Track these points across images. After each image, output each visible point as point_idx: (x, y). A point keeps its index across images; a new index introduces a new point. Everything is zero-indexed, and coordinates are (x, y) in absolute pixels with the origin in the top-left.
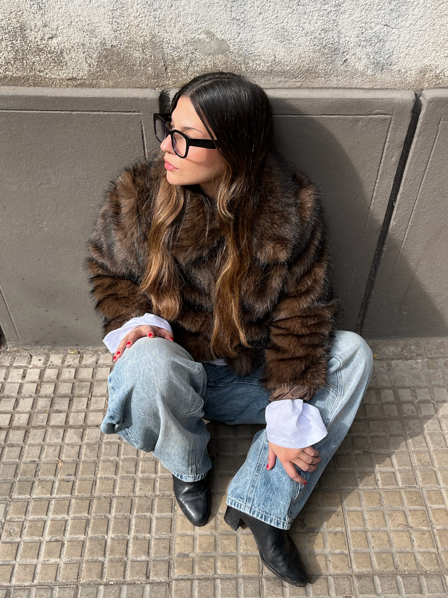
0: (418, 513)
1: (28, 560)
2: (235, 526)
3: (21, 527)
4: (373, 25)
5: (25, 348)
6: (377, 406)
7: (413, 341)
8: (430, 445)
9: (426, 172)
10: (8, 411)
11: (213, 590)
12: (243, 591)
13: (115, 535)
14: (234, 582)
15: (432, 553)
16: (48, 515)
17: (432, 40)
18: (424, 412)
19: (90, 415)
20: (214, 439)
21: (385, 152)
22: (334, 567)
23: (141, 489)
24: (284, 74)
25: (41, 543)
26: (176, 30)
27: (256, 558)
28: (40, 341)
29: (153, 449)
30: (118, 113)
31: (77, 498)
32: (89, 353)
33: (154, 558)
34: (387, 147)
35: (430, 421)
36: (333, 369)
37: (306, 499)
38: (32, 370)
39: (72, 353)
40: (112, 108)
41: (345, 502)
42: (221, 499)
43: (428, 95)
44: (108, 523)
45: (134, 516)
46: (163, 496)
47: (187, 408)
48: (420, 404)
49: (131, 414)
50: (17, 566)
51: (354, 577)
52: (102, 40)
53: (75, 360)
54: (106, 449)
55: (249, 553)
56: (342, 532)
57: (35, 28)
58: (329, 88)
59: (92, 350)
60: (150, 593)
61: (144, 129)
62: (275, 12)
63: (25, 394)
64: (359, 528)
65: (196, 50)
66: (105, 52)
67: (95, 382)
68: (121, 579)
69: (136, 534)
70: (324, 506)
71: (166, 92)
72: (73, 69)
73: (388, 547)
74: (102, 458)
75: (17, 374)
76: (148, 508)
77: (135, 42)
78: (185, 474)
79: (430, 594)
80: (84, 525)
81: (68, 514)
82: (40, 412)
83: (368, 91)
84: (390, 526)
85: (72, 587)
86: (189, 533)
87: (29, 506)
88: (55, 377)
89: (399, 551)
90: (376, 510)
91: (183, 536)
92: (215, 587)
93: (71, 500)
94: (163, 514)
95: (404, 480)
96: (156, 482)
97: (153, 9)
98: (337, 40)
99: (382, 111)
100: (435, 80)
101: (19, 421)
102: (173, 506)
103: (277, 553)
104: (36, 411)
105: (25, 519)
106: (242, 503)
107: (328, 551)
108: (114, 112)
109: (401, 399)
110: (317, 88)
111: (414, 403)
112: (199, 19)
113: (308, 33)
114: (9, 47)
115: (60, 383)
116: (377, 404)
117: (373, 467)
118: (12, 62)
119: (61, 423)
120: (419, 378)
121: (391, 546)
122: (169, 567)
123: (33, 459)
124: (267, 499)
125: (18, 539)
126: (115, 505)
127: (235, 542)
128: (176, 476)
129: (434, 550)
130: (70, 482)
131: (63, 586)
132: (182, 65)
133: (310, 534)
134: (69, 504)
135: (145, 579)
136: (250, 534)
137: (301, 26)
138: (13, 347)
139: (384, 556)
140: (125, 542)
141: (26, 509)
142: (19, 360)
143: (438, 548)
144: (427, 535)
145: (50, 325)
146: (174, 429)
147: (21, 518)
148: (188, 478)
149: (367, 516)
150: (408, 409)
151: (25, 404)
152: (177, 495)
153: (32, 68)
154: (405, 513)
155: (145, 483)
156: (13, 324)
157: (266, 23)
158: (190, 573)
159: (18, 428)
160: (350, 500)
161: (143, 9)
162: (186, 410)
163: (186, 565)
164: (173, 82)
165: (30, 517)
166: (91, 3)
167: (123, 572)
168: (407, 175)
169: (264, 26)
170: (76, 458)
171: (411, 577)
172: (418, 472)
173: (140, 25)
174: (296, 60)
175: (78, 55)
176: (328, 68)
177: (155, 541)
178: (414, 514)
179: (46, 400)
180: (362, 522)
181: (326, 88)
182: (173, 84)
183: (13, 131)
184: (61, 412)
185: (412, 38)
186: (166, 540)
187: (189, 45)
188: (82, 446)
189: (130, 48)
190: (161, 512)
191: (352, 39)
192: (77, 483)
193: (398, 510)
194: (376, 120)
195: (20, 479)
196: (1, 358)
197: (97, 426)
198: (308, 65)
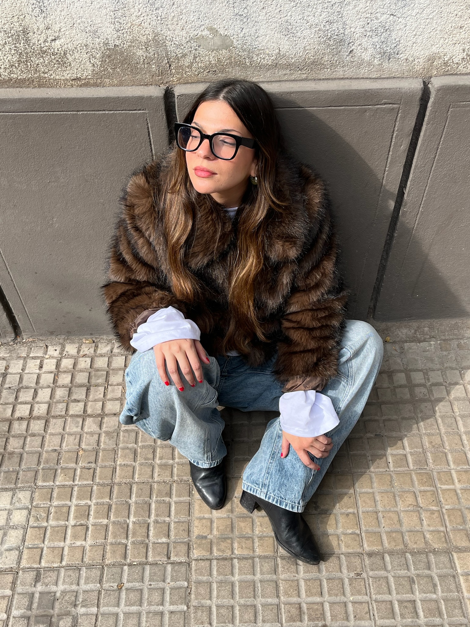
0: (428, 494)
1: (56, 543)
2: (251, 509)
3: (47, 512)
4: (379, 15)
5: (41, 338)
6: (389, 390)
7: (426, 322)
8: (441, 427)
9: (436, 159)
10: (27, 402)
11: (230, 569)
12: (259, 569)
13: (136, 519)
14: (250, 561)
15: (441, 531)
16: (72, 501)
17: (439, 28)
18: (436, 395)
19: (108, 404)
20: (229, 425)
21: (393, 140)
22: (345, 546)
23: (159, 475)
24: (289, 67)
25: (66, 527)
26: (179, 28)
27: (271, 539)
28: (55, 332)
29: (170, 438)
30: (123, 112)
31: (98, 484)
32: (103, 342)
33: (174, 540)
34: (396, 135)
35: (442, 404)
36: (344, 359)
37: (319, 483)
38: (48, 360)
39: (87, 342)
40: (118, 107)
41: (357, 485)
42: (236, 483)
43: (436, 83)
44: (129, 508)
45: (154, 501)
46: (181, 481)
47: (202, 399)
48: (433, 387)
49: (148, 406)
50: (45, 549)
51: (365, 555)
52: (104, 40)
53: (91, 349)
54: (124, 437)
55: (265, 534)
56: (354, 514)
57: (38, 31)
58: (335, 79)
59: (106, 339)
60: (171, 572)
61: (149, 126)
62: (279, 6)
63: (43, 385)
64: (371, 509)
65: (199, 47)
66: (108, 52)
67: (111, 371)
68: (144, 560)
69: (156, 518)
70: (337, 489)
71: (171, 89)
72: (77, 69)
73: (398, 527)
74: (121, 445)
75: (34, 364)
76: (166, 493)
77: (137, 40)
78: (201, 460)
79: (438, 570)
80: (106, 510)
81: (90, 500)
82: (59, 402)
83: (375, 80)
84: (401, 506)
85: (98, 568)
86: (207, 516)
87: (53, 493)
88: (71, 367)
89: (409, 530)
90: (387, 492)
91: (200, 519)
92: (232, 566)
93: (92, 487)
94: (182, 499)
95: (415, 463)
96: (173, 468)
97: (155, 8)
98: (342, 31)
99: (390, 101)
100: (444, 67)
101: (39, 411)
102: (191, 490)
103: (291, 534)
104: (55, 400)
105: (51, 505)
106: (258, 489)
107: (340, 532)
108: (119, 111)
109: (414, 382)
110: (323, 79)
111: (426, 385)
112: (201, 15)
113: (312, 25)
114: (13, 51)
115: (76, 373)
116: (389, 388)
117: (385, 450)
118: (17, 65)
119: (80, 412)
120: (432, 361)
121: (401, 525)
122: (189, 549)
123: (55, 448)
124: (281, 485)
125: (45, 524)
126: (135, 490)
127: (251, 524)
128: (192, 462)
129: (442, 529)
130: (91, 470)
131: (90, 567)
132: (187, 61)
133: (323, 516)
134: (91, 490)
135: (166, 559)
136: (265, 516)
137: (305, 19)
138: (29, 338)
139: (394, 535)
140: (146, 525)
141: (51, 495)
142: (35, 351)
143: (446, 527)
144: (436, 514)
145: (64, 316)
146: (189, 420)
147: (47, 504)
148: (205, 464)
149: (378, 498)
150: (420, 392)
151: (44, 395)
152: (194, 480)
153: (36, 69)
154: (415, 494)
155: (163, 469)
156: (28, 316)
157: (270, 18)
158: (209, 553)
159: (38, 418)
160: (362, 482)
161: (145, 8)
162: (201, 401)
163: (205, 546)
164: (177, 78)
165: (55, 503)
166: (93, 4)
167: (145, 553)
168: (417, 162)
169: (267, 21)
170: (95, 446)
171: (420, 554)
172: (429, 454)
173: (143, 24)
174: (301, 53)
175: (81, 55)
176: (334, 60)
177: (174, 524)
178: (424, 494)
179: (64, 390)
180: (373, 503)
181: (332, 79)
182: (177, 81)
183: (21, 132)
184: (79, 401)
185: (419, 26)
186: (184, 523)
187: (192, 42)
188: (101, 435)
189: (133, 46)
190: (179, 496)
191: (357, 30)
192: (98, 470)
193: (408, 492)
194: (384, 110)
195: (44, 467)
196: (18, 349)
197: (115, 414)
198: (313, 57)
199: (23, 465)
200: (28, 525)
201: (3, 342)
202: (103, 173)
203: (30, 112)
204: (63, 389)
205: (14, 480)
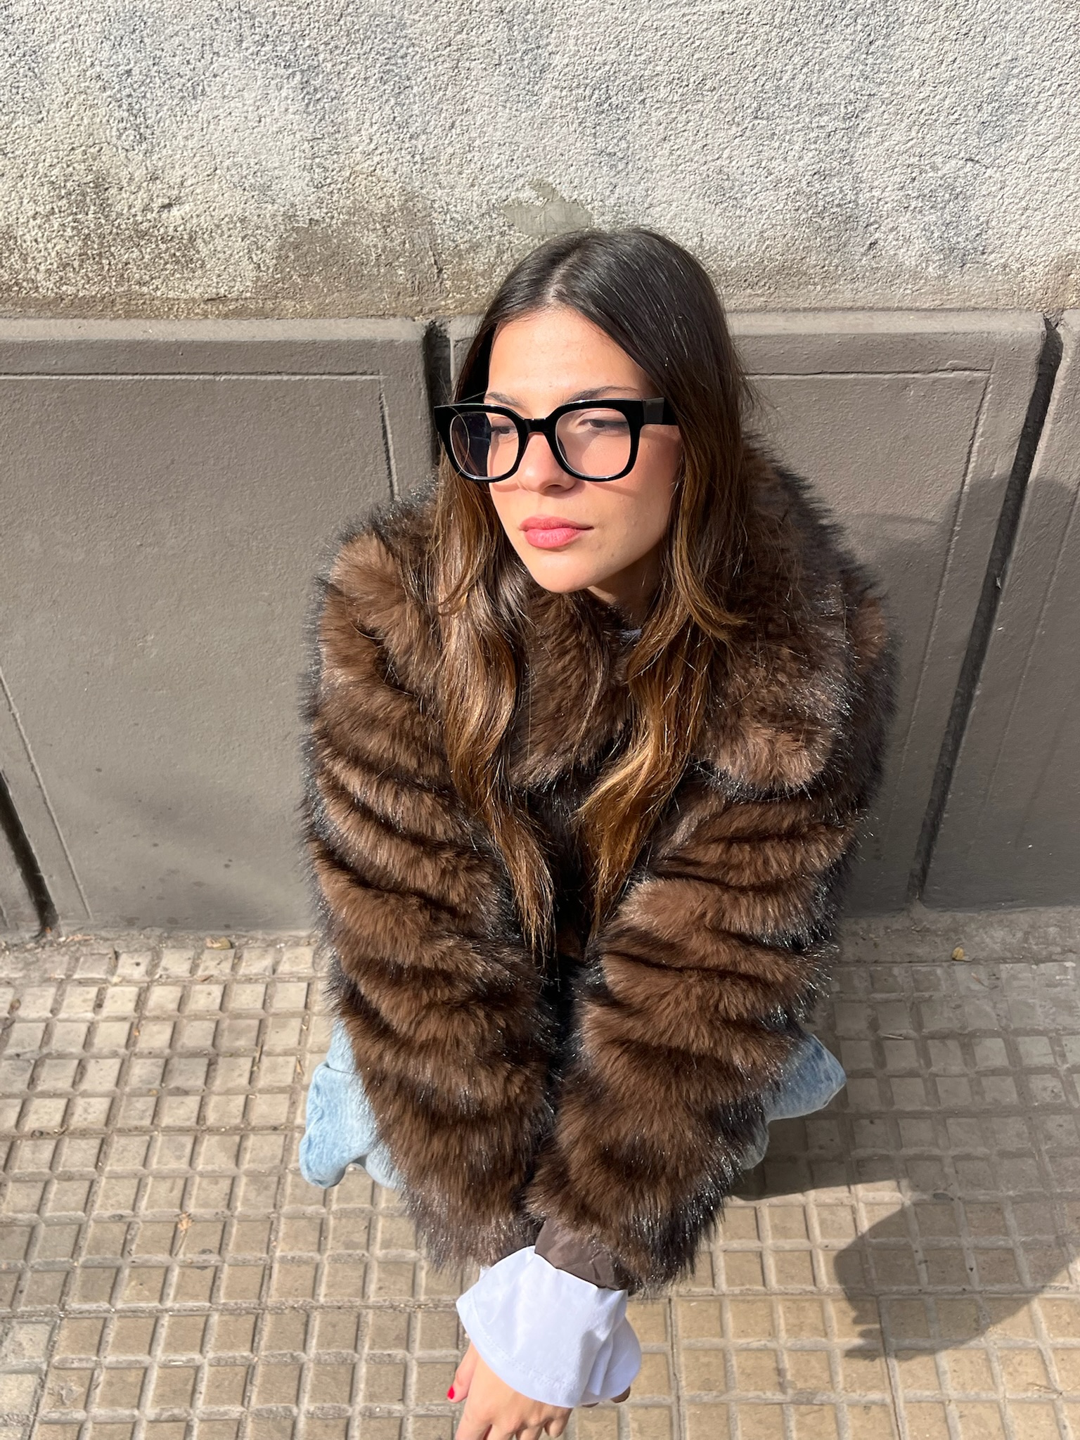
0: (1076, 1355)
3: (88, 1383)
4: (938, 159)
5: (103, 934)
6: (964, 1080)
7: (1051, 915)
10: (58, 1092)
13: (317, 1405)
16: (153, 1353)
19: (258, 1101)
21: (973, 459)
23: (380, 1288)
25: (135, 1424)
26: (464, 181)
28: (138, 919)
30: (324, 377)
31: (225, 1310)
32: (256, 945)
34: (979, 447)
38: (117, 988)
39: (215, 945)
40: (312, 366)
43: (1076, 323)
44: (300, 1376)
45: (364, 1356)
46: (436, 1306)
48: (1075, 1075)
52: (287, 207)
53: (223, 964)
54: (296, 1186)
56: (883, 1405)
57: (129, 185)
58: (834, 309)
59: (264, 939)
61: (386, 413)
62: (701, 134)
63: (101, 1049)
64: (927, 1393)
65: (511, 226)
66: (295, 235)
67: (270, 1019)
69: (370, 1404)
71: (441, 326)
72: (219, 276)
74: (286, 1209)
75: (82, 998)
76: (397, 1338)
77: (365, 210)
80: (240, 1378)
81: (201, 1351)
82: (137, 1094)
83: (928, 314)
84: (1006, 1389)
87: (107, 1331)
88: (174, 1006)
90: (969, 1348)
93: (208, 1316)
94: (437, 1353)
95: (1037, 1271)
96: (418, 1270)
97: (408, 135)
98: (851, 196)
99: (964, 363)
101: (85, 1116)
104: (127, 1089)
105: (98, 1364)
108: (315, 374)
109: (1026, 1062)
110: (805, 310)
111: (1057, 1071)
112: (518, 154)
113: (780, 181)
114: (69, 230)
115: (185, 1021)
116: (965, 1075)
117: (958, 1237)
118: (76, 264)
119: (188, 1120)
120: (1070, 1009)
123: (119, 1212)
125: (79, 1415)
126: (317, 1329)
127: (615, 1427)
130: (208, 1270)
132: (479, 262)
133: (803, 1409)
134: (206, 1325)
137: (763, 165)
138: (74, 933)
140: (342, 1423)
141: (101, 1337)
142: (87, 965)
145: (162, 881)
147: (88, 1360)
149: (945, 1363)
150: (1043, 1087)
151: (102, 1075)
153: (122, 275)
154: (1042, 1356)
155: (391, 1273)
156: (74, 877)
157: (679, 161)
159: (84, 1133)
160: (901, 1321)
161: (385, 135)
164: (456, 301)
165: (110, 1358)
166: (262, 123)
168: (1029, 513)
169: (674, 168)
170: (222, 1208)
172: (1073, 1250)
173: (378, 172)
174: (754, 246)
175: (230, 243)
176: (831, 263)
177: (416, 1422)
178: (1065, 1357)
179: (153, 1064)
180: (933, 1378)
181: (827, 310)
182: (456, 307)
183: (77, 422)
184: (186, 1093)
185: (1035, 188)
186: (442, 1421)
187: (494, 216)
188: (237, 1180)
189: (355, 224)
190: (432, 1346)
191: (887, 194)
192: (226, 1271)
193: (1024, 1349)
194: (949, 384)
195: (87, 1261)
196: (45, 960)
197: (275, 1129)
198: (782, 255)
199: (36, 1254)
200: (35, 1415)
201: (9, 942)
202: (271, 526)
203: (103, 374)
204: (149, 1061)
205: (10, 1294)
